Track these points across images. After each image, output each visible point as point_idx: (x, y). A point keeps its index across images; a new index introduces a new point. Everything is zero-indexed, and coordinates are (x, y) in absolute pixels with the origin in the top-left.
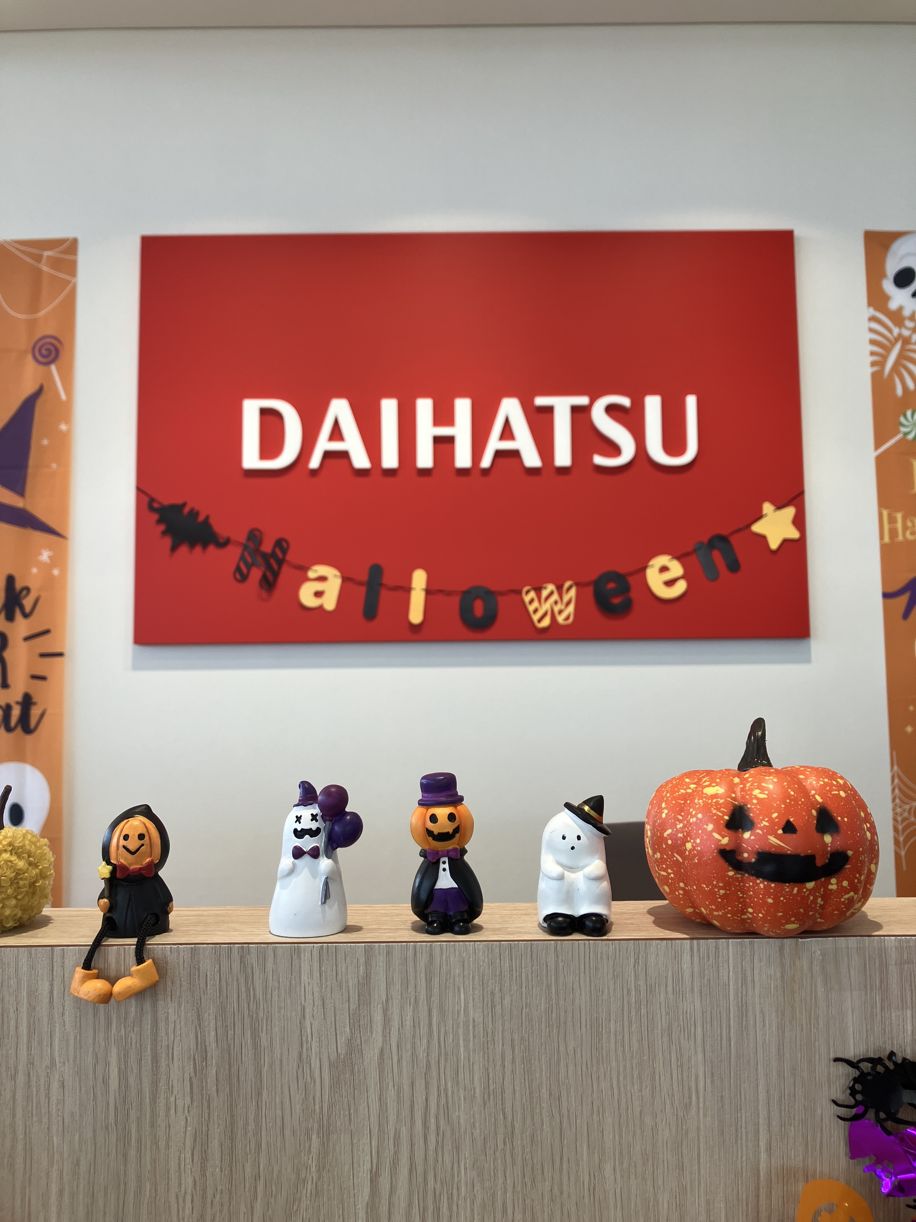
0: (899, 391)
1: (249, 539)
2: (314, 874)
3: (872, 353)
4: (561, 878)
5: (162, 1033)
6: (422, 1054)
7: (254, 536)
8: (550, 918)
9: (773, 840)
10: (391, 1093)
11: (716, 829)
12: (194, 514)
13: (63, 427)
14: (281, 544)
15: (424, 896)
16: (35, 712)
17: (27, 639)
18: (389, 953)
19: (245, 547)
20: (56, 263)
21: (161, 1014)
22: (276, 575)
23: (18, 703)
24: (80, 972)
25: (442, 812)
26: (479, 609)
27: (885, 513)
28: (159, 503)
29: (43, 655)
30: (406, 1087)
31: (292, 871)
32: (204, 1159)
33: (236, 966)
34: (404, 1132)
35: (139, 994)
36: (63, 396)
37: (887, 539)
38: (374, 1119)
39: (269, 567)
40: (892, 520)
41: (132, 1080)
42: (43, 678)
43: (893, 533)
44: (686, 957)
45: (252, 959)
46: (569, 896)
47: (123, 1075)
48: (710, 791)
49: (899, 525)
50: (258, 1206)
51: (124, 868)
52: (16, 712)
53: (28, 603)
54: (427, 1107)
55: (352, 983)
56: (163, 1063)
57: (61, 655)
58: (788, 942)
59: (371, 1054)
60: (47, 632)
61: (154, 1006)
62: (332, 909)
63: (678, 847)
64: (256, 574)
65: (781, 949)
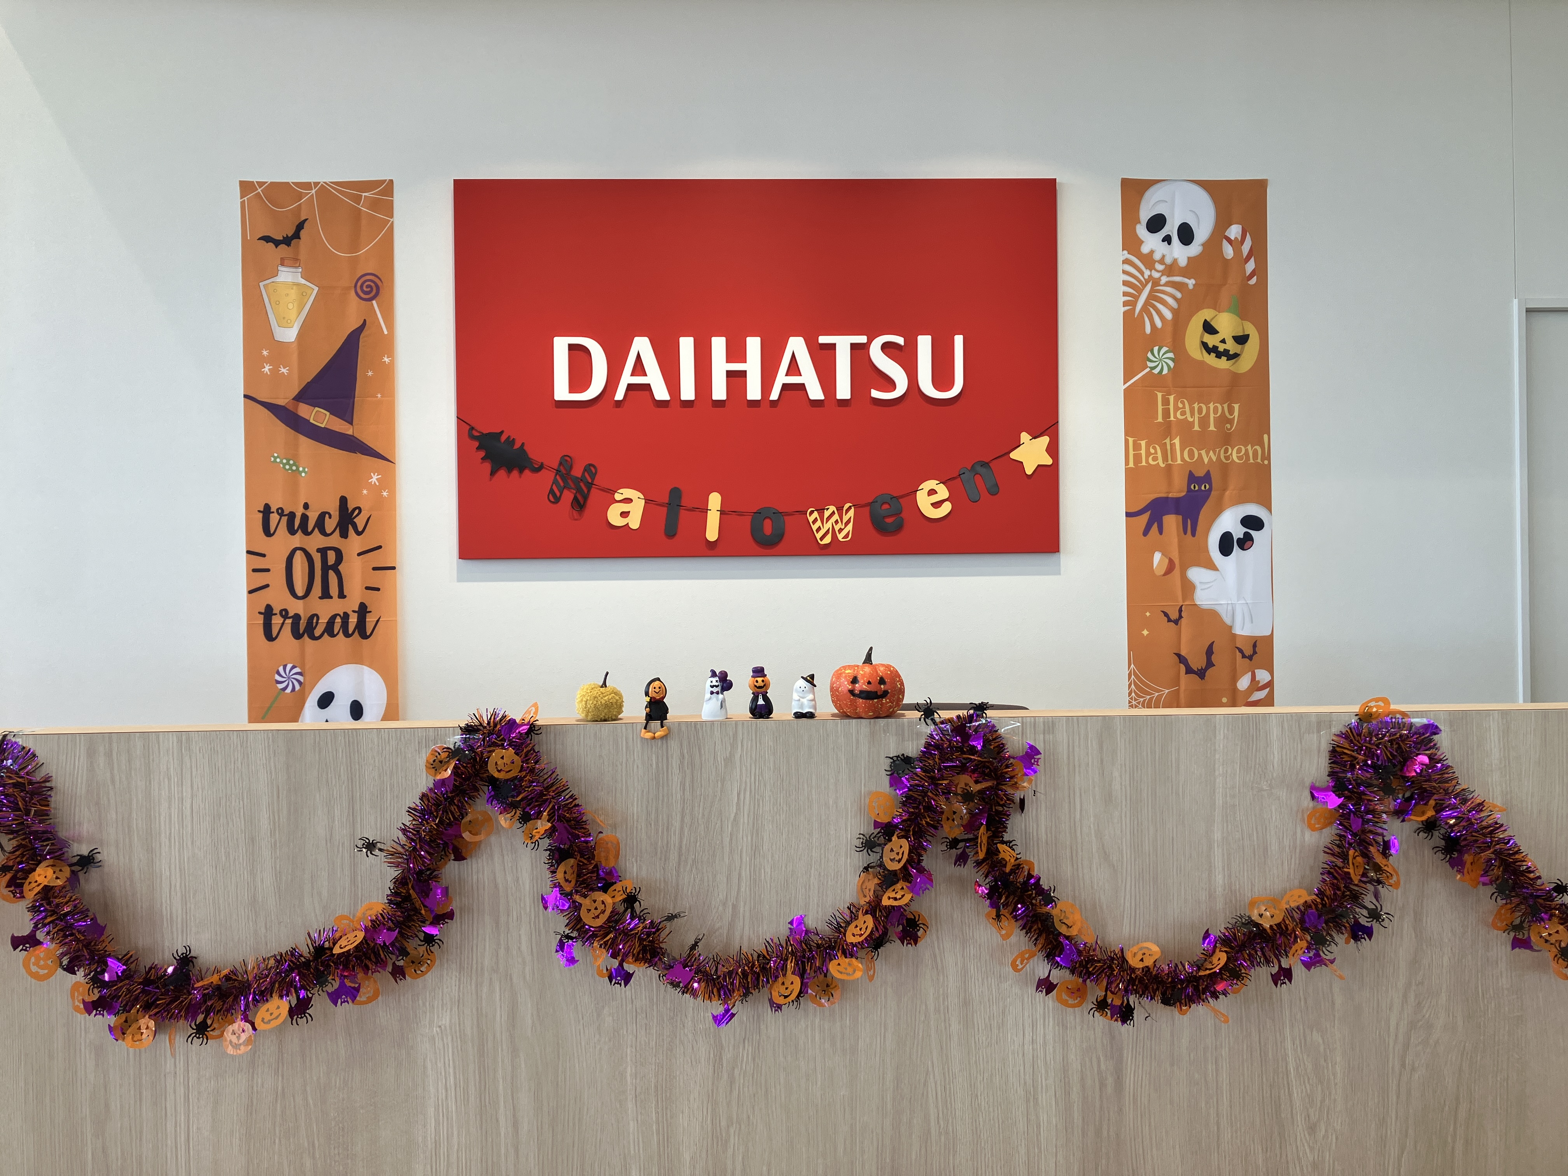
0: (1148, 330)
1: (561, 464)
2: (718, 700)
3: (1125, 294)
4: (799, 700)
5: (669, 750)
6: (754, 756)
7: (566, 463)
8: (795, 714)
9: (864, 686)
10: (744, 768)
11: (848, 684)
12: (511, 442)
13: (386, 360)
14: (590, 469)
15: (754, 707)
16: (370, 620)
17: (359, 554)
18: (743, 724)
19: (558, 471)
20: (375, 204)
21: (669, 745)
22: (586, 498)
23: (354, 611)
24: (643, 730)
25: (760, 679)
26: (768, 528)
27: (1131, 440)
28: (479, 432)
29: (375, 569)
30: (749, 767)
31: (710, 699)
32: (684, 790)
33: (693, 729)
34: (748, 780)
35: (662, 738)
36: (386, 332)
37: (1131, 465)
38: (738, 777)
39: (579, 490)
40: (1137, 447)
41: (660, 764)
42: (378, 589)
43: (1138, 458)
44: (839, 725)
45: (698, 726)
46: (802, 706)
47: (657, 764)
48: (847, 672)
49: (1143, 452)
50: (702, 804)
51: (654, 698)
52: (353, 620)
53: (360, 522)
54: (755, 774)
55: (731, 734)
56: (670, 759)
57: (394, 568)
58: (872, 720)
59: (737, 757)
60: (380, 547)
61: (667, 742)
62: (723, 711)
63: (837, 690)
64: (568, 496)
65: (870, 722)
